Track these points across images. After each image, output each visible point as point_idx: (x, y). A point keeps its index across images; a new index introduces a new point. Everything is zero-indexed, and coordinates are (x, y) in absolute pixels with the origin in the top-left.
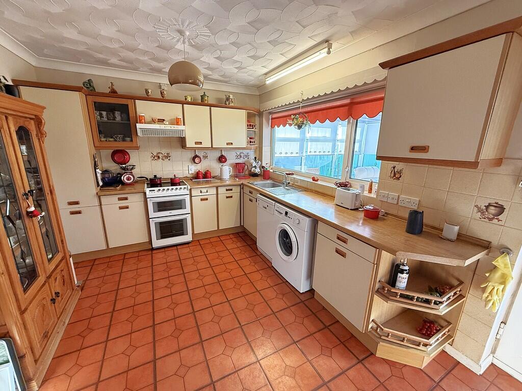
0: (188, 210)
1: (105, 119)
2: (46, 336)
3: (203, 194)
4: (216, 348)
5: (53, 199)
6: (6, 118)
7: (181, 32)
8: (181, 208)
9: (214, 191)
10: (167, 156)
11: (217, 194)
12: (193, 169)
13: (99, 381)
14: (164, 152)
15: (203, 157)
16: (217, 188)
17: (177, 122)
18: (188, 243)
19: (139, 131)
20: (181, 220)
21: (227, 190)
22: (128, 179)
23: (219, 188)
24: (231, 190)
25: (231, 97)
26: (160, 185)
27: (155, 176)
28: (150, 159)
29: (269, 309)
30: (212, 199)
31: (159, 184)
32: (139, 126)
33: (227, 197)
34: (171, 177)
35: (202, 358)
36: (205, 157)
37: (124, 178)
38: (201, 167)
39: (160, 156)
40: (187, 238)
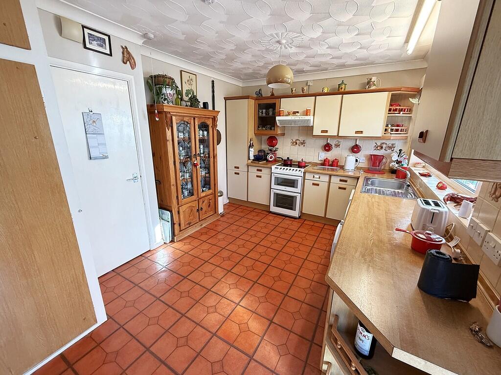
0: (299, 190)
1: (264, 115)
2: (190, 224)
3: (315, 179)
4: (231, 280)
5: (214, 160)
6: (194, 119)
7: (279, 42)
8: (294, 187)
9: (326, 178)
10: (303, 143)
11: (330, 182)
12: (323, 155)
13: (187, 253)
14: (301, 139)
15: (335, 145)
16: (330, 176)
17: (307, 113)
18: (295, 218)
19: (277, 121)
20: (292, 197)
21: (341, 181)
22: (271, 158)
23: (332, 177)
24: (346, 181)
25: (374, 79)
26: (291, 166)
27: (288, 158)
28: (290, 144)
29: (287, 290)
30: (324, 186)
31: (289, 165)
32: (278, 118)
33: (340, 188)
34: (299, 160)
35: (220, 278)
36: (337, 146)
37: (269, 157)
38: (330, 155)
39: (298, 142)
40: (295, 213)
